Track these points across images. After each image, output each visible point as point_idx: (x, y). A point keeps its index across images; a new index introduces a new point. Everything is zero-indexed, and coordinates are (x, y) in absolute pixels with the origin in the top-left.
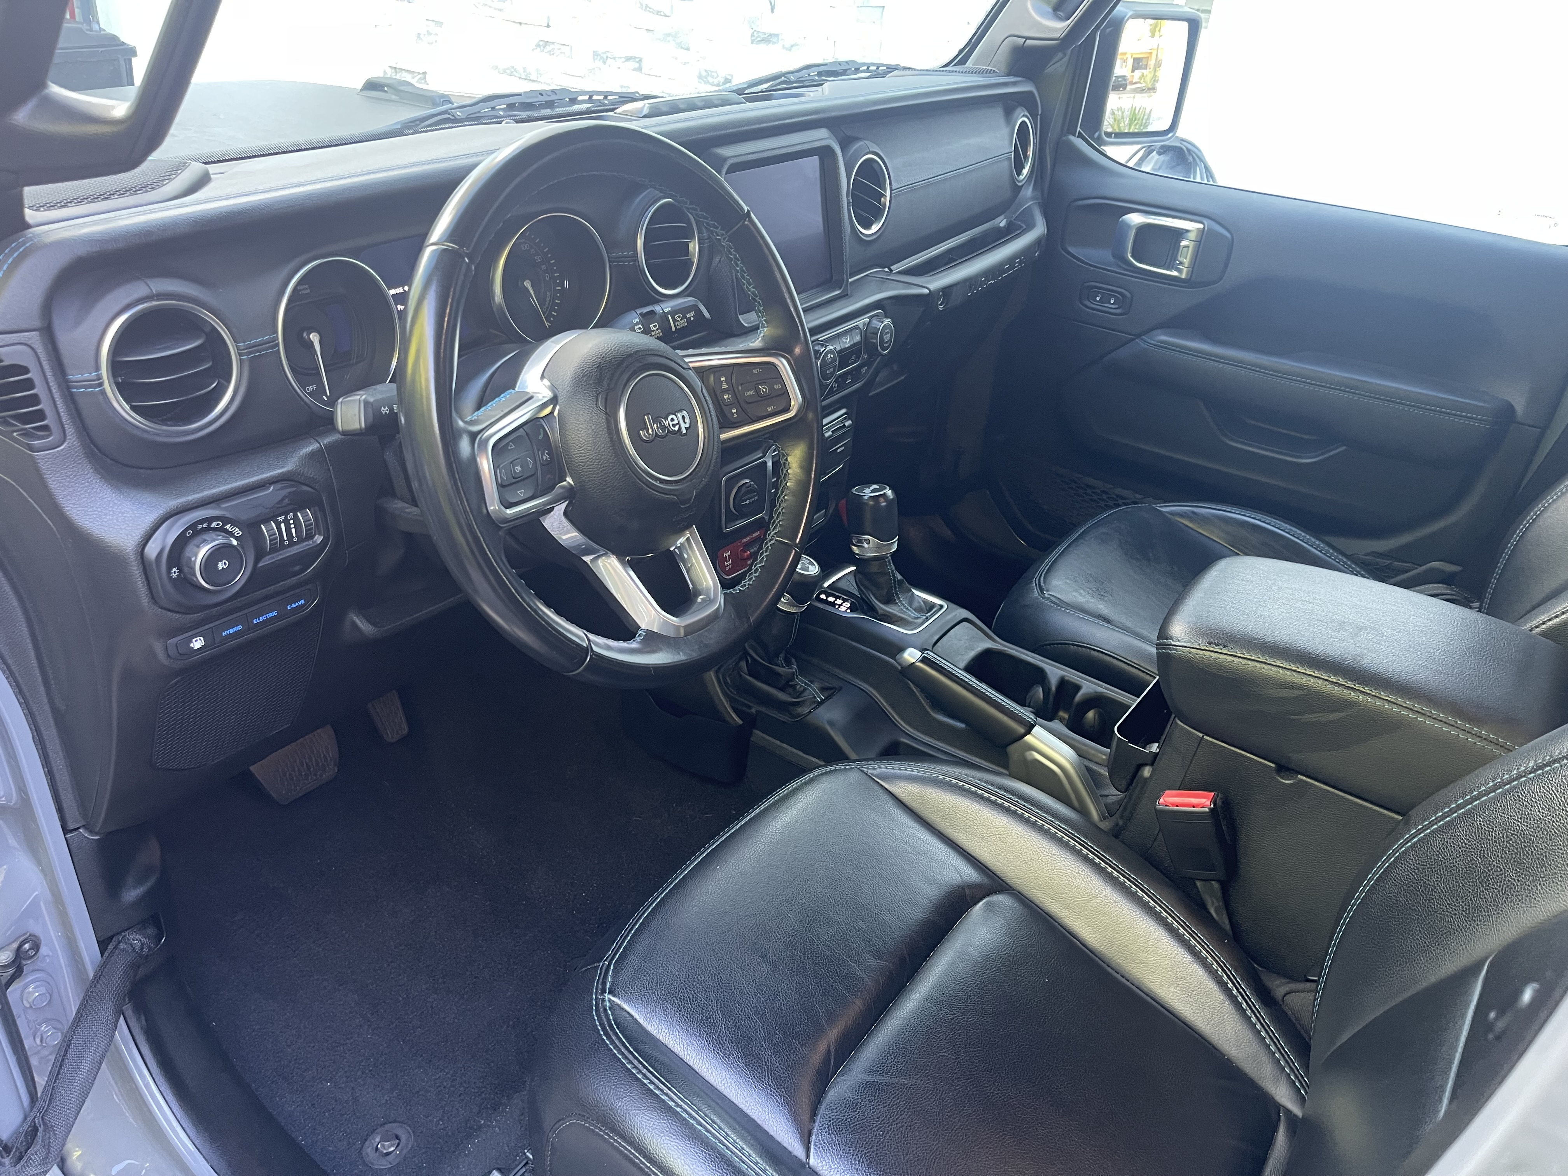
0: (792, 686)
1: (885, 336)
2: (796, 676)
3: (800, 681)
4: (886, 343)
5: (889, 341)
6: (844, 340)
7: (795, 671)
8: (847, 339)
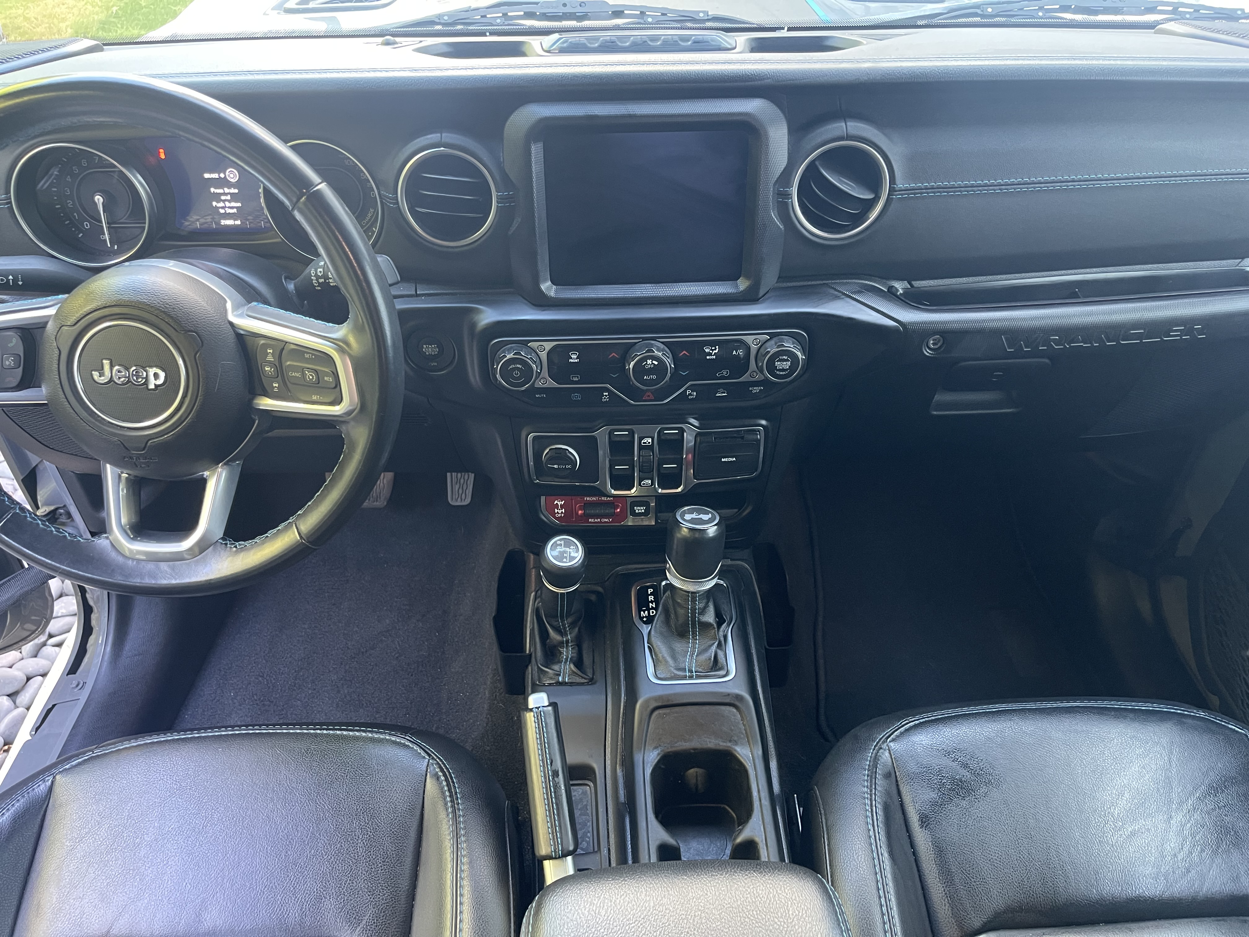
0: (558, 651)
1: (779, 363)
2: (567, 646)
3: (567, 652)
4: (780, 370)
5: (787, 370)
6: (707, 350)
7: (567, 642)
8: (713, 350)
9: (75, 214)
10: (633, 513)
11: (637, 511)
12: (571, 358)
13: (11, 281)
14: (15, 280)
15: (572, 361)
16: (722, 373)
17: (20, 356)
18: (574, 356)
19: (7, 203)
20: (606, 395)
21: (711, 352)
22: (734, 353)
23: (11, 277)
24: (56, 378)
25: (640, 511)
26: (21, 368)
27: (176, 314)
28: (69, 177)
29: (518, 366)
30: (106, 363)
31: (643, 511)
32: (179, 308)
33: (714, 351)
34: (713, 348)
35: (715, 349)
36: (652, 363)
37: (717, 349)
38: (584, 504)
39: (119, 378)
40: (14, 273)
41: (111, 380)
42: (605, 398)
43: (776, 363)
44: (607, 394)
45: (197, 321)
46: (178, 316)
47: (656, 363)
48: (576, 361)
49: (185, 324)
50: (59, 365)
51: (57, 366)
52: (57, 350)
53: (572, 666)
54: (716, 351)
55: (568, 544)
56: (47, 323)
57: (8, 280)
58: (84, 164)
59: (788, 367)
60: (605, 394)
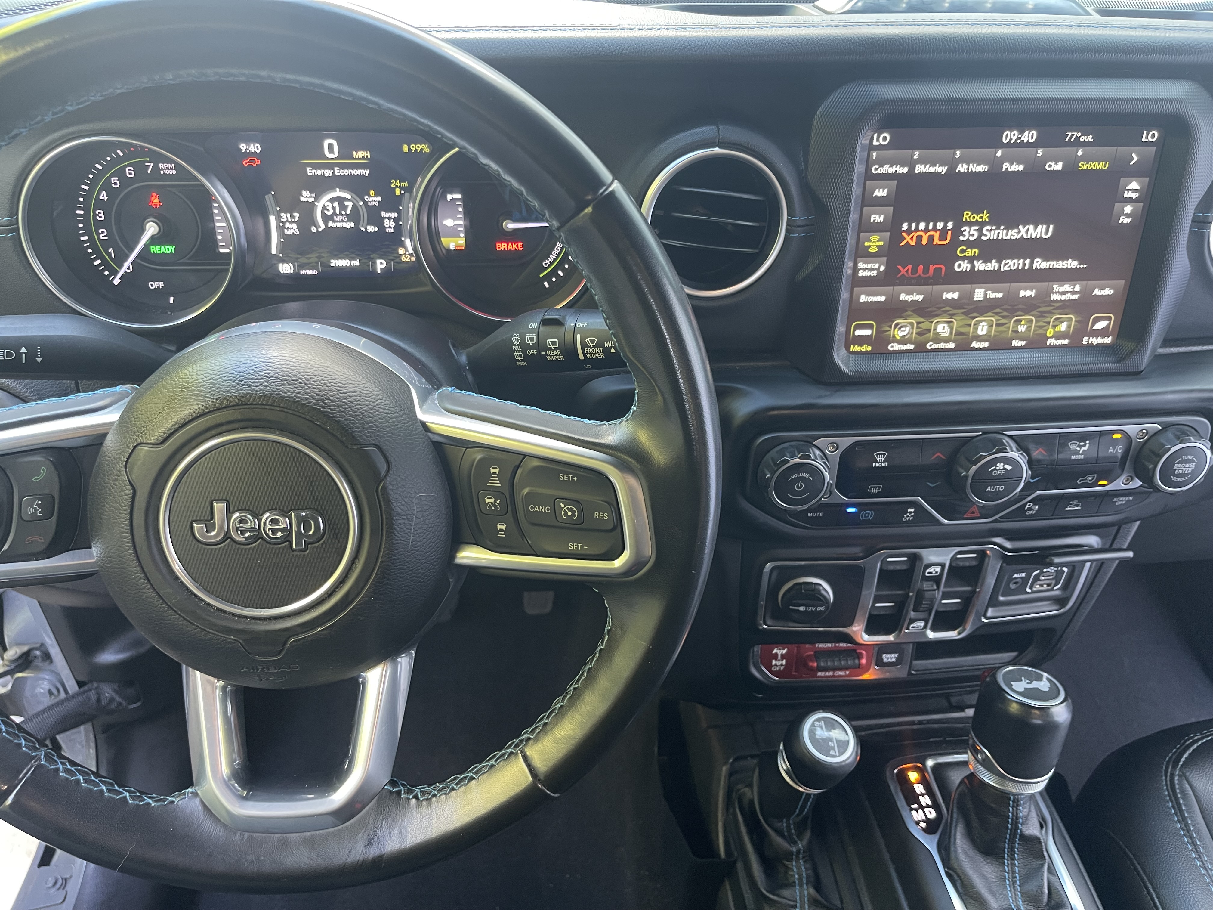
0: (785, 865)
1: (1180, 465)
2: (797, 857)
3: (799, 868)
4: (1179, 476)
5: (1188, 474)
6: (1073, 447)
7: (798, 852)
8: (1080, 447)
9: (111, 250)
10: (880, 663)
11: (885, 660)
12: (876, 461)
13: (24, 355)
14: (31, 355)
15: (877, 465)
16: (1086, 479)
17: (53, 497)
18: (880, 458)
19: (11, 231)
20: (910, 513)
21: (1078, 449)
22: (1111, 450)
23: (23, 350)
24: (126, 538)
25: (890, 660)
26: (54, 519)
27: (343, 416)
28: (104, 193)
29: (805, 475)
30: (219, 507)
31: (894, 660)
32: (347, 404)
33: (1083, 448)
34: (1082, 444)
35: (1084, 446)
36: (1004, 469)
37: (1087, 446)
38: (815, 652)
39: (242, 533)
40: (30, 343)
41: (227, 536)
42: (908, 516)
43: (1176, 465)
44: (912, 510)
45: (378, 427)
46: (346, 420)
47: (1008, 467)
48: (883, 465)
49: (360, 432)
50: (131, 513)
51: (128, 517)
52: (129, 487)
53: (812, 891)
54: (1086, 448)
55: (831, 725)
56: (104, 435)
57: (19, 355)
58: (130, 174)
59: (1190, 471)
60: (909, 510)
